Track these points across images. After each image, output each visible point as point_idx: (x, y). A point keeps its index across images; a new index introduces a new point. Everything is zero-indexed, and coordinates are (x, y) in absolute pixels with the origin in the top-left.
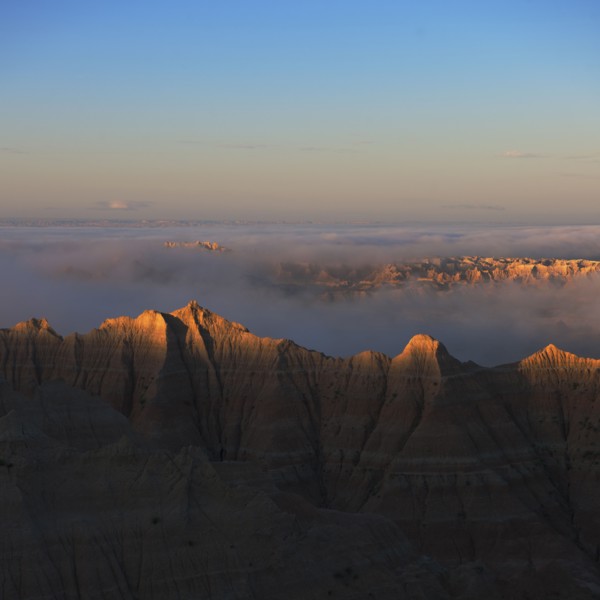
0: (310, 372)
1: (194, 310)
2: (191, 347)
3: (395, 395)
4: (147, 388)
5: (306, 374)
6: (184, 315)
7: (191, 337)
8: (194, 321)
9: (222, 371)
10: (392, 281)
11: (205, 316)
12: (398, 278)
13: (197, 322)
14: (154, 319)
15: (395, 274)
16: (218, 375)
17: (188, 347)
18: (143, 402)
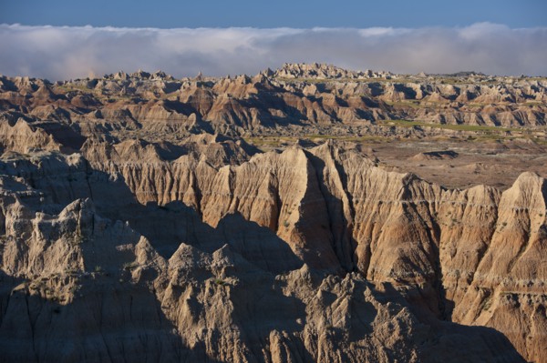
0: (430, 202)
1: (331, 148)
2: (328, 179)
3: (505, 224)
4: (290, 213)
5: (427, 204)
6: (322, 151)
7: (328, 171)
8: (330, 157)
9: (354, 200)
10: (501, 103)
11: (340, 152)
12: (507, 99)
13: (333, 157)
14: (297, 154)
15: (506, 96)
16: (351, 204)
17: (325, 178)
18: (287, 225)
